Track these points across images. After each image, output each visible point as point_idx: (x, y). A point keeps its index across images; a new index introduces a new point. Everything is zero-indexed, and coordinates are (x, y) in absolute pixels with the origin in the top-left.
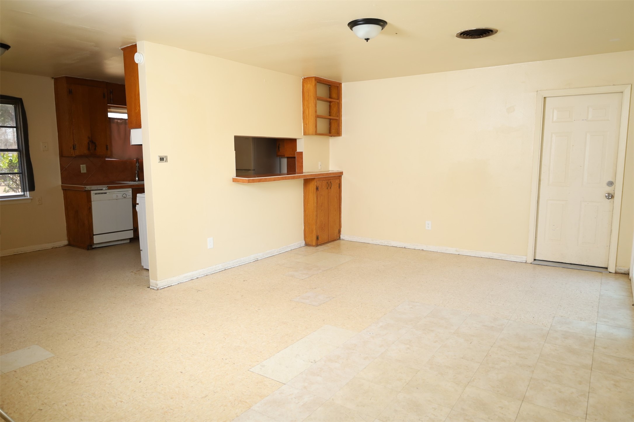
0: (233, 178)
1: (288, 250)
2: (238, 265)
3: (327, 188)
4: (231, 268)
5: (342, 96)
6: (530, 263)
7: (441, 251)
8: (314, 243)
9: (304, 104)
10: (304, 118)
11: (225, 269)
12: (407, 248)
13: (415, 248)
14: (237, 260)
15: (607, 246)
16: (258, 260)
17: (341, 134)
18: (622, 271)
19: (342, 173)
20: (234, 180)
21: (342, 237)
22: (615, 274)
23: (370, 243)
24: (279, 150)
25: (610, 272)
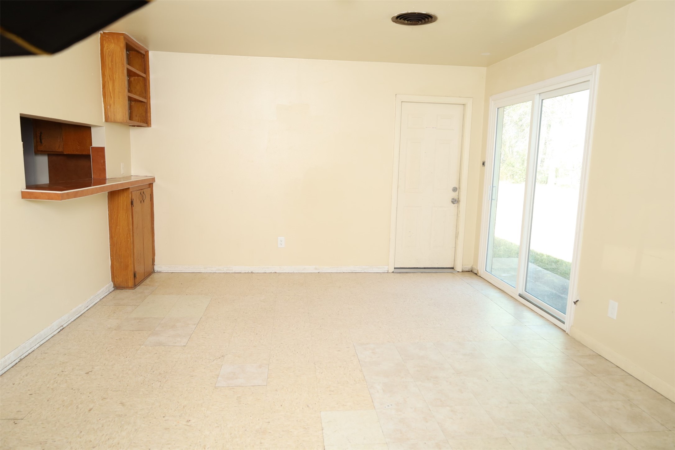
0: (22, 192)
1: (96, 302)
2: (38, 345)
3: (141, 202)
4: (29, 354)
5: (150, 69)
6: (392, 272)
7: (298, 271)
8: (131, 284)
9: (104, 73)
10: (105, 95)
11: (21, 360)
12: (254, 272)
13: (266, 272)
14: (36, 336)
15: (453, 248)
16: (63, 329)
17: (151, 124)
18: (467, 270)
19: (153, 179)
20: (24, 195)
21: (156, 268)
22: (462, 272)
23: (201, 272)
24: (41, 142)
25: (458, 272)
